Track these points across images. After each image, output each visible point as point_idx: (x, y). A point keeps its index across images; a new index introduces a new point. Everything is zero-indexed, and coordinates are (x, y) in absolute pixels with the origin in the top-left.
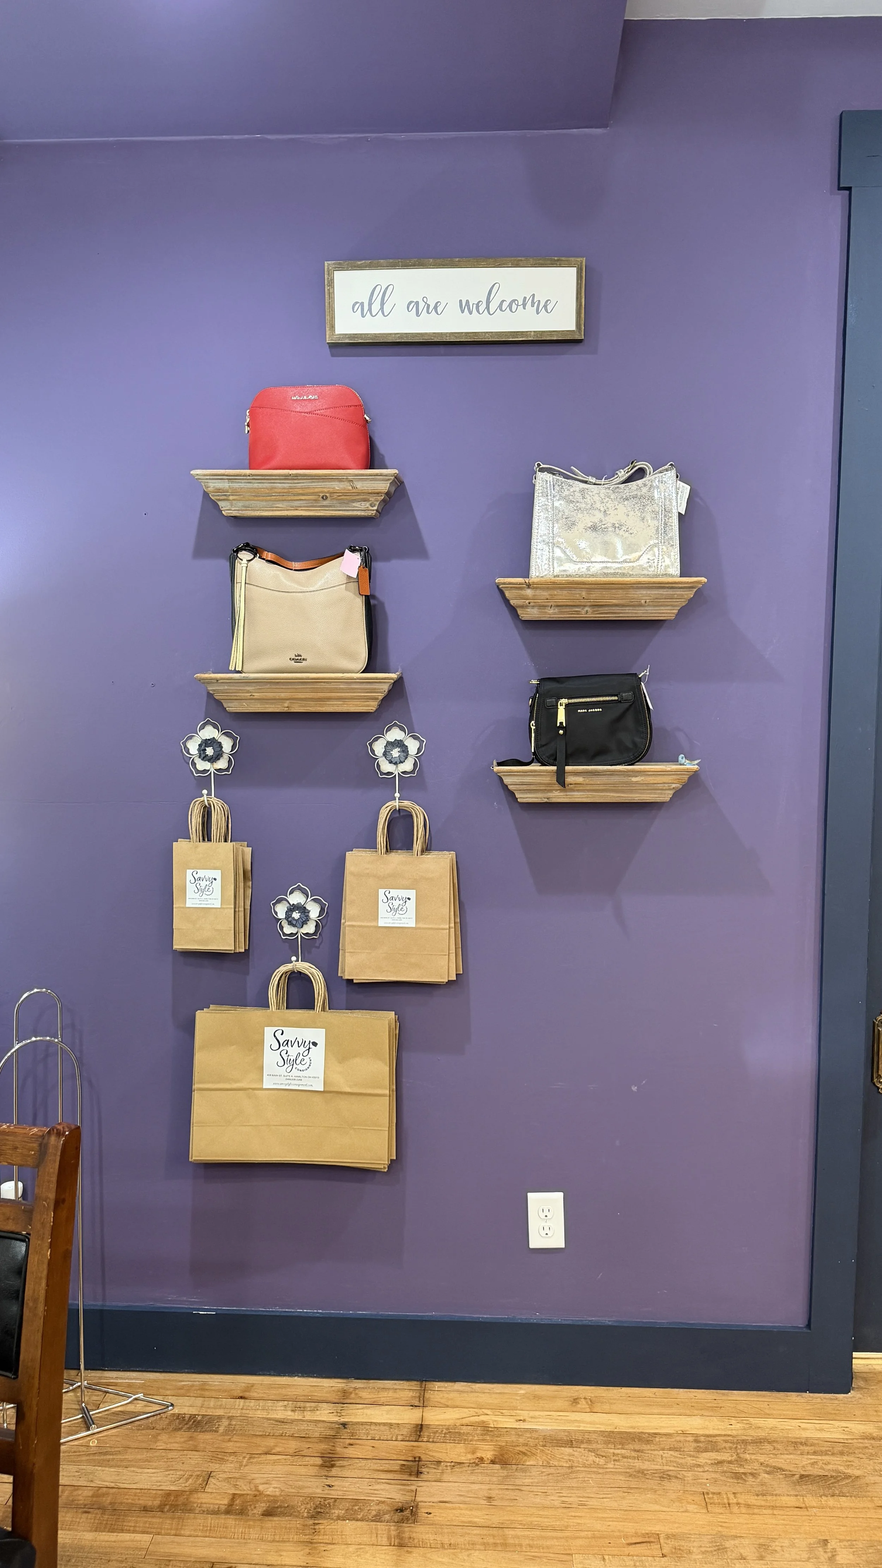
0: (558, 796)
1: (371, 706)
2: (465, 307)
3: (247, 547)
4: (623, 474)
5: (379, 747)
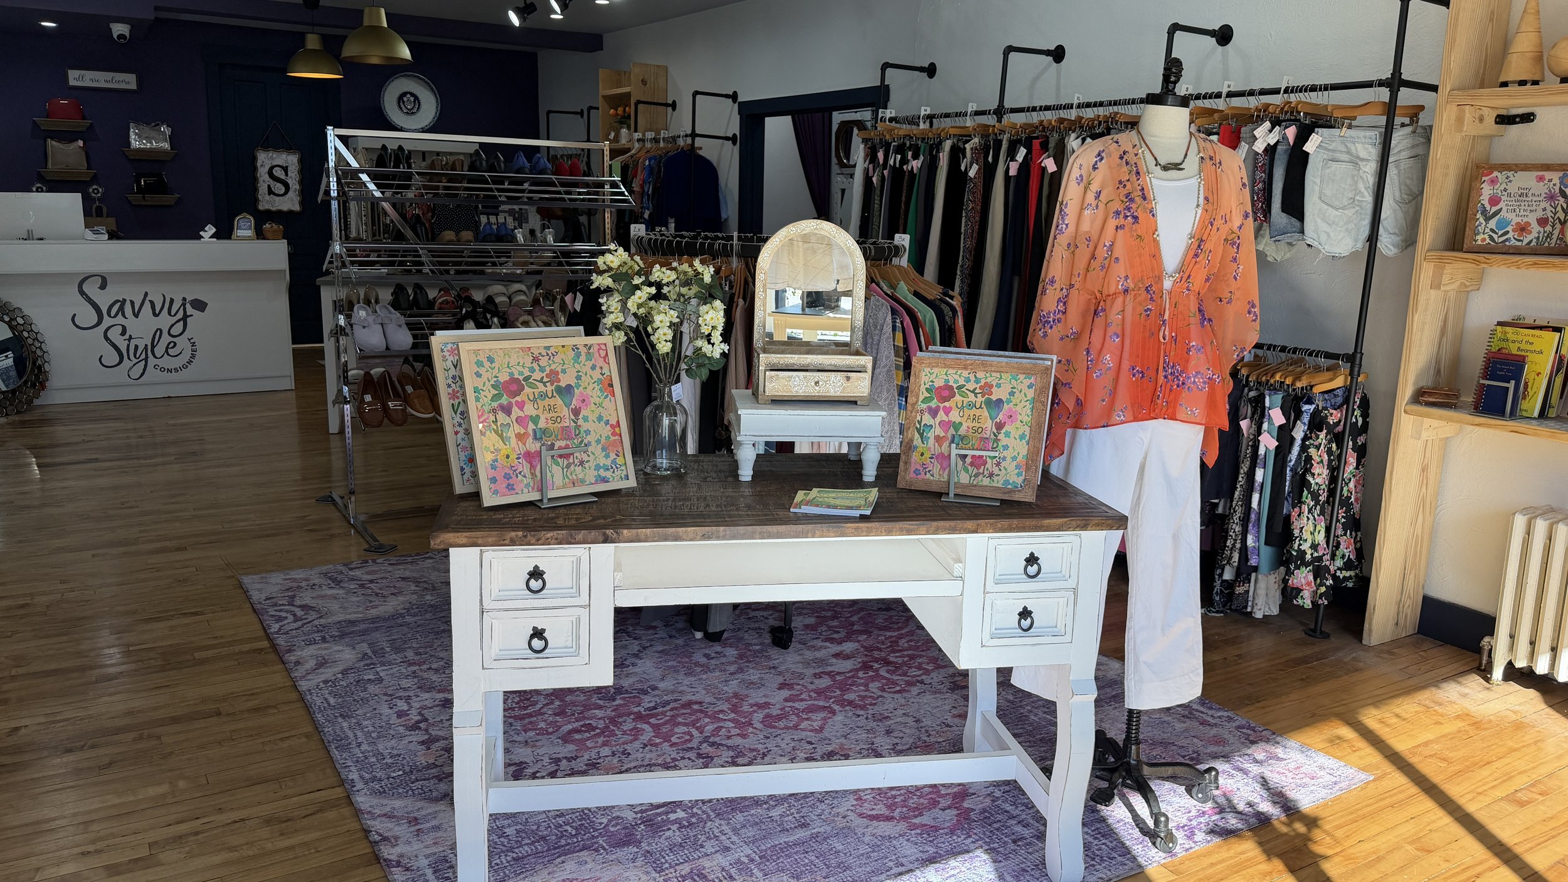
0: (143, 203)
1: (89, 179)
2: (106, 81)
3: (49, 137)
4: (153, 124)
5: (91, 190)
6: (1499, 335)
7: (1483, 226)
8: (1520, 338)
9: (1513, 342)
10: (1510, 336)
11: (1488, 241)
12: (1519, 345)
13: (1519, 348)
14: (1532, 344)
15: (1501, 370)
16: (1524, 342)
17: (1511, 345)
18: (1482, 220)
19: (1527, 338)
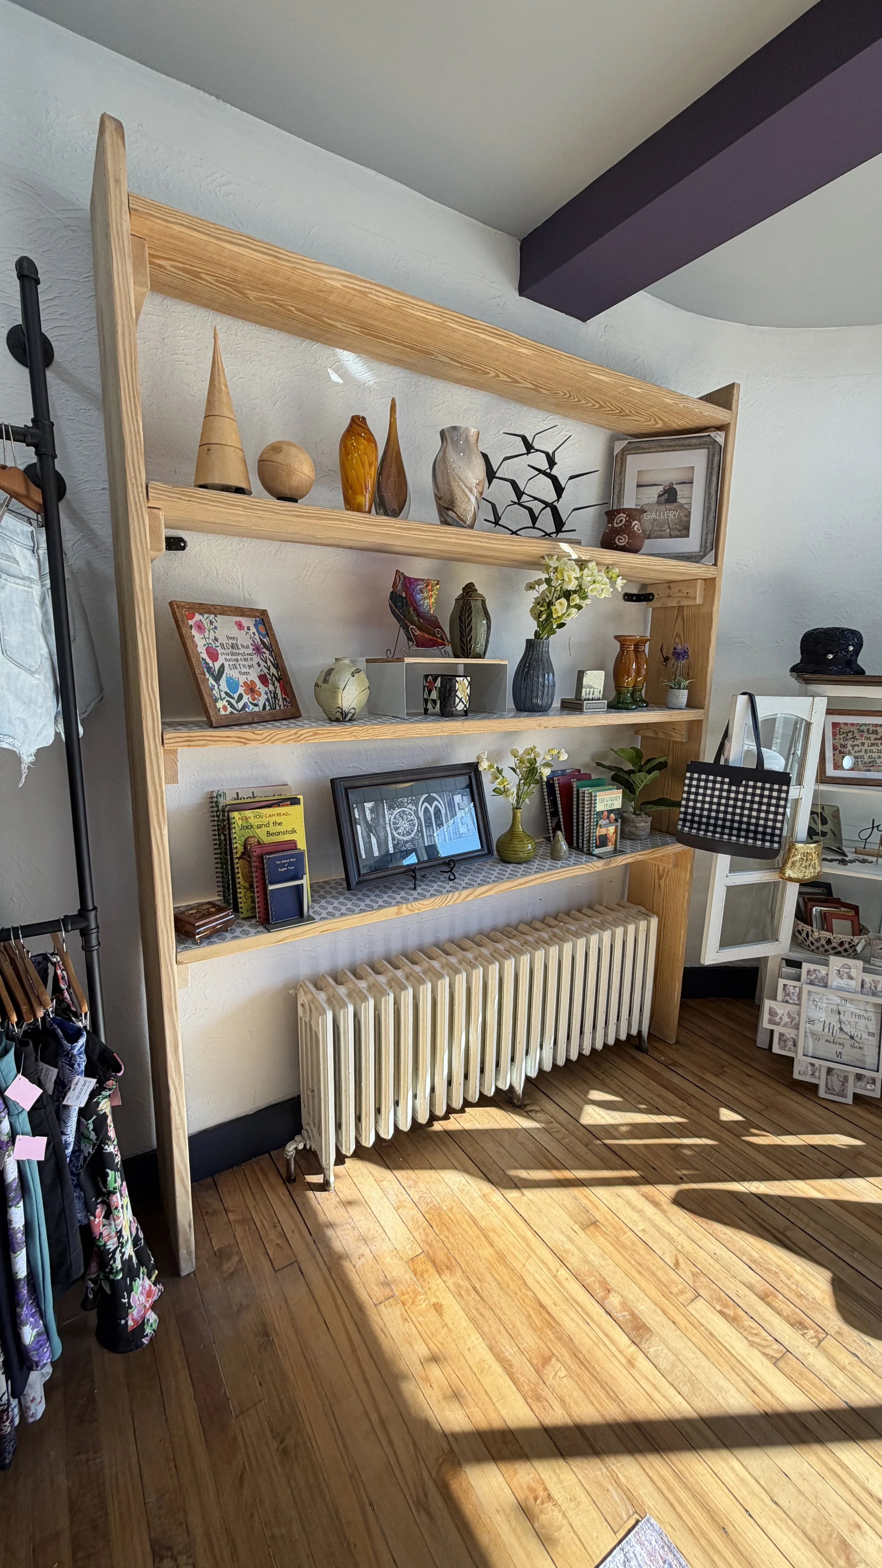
6: (240, 822)
7: (216, 688)
8: (265, 820)
9: (259, 827)
10: (252, 821)
11: (229, 709)
12: (267, 829)
13: (268, 833)
14: (280, 824)
15: (282, 866)
16: (271, 824)
17: (258, 831)
18: (212, 681)
19: (272, 820)
